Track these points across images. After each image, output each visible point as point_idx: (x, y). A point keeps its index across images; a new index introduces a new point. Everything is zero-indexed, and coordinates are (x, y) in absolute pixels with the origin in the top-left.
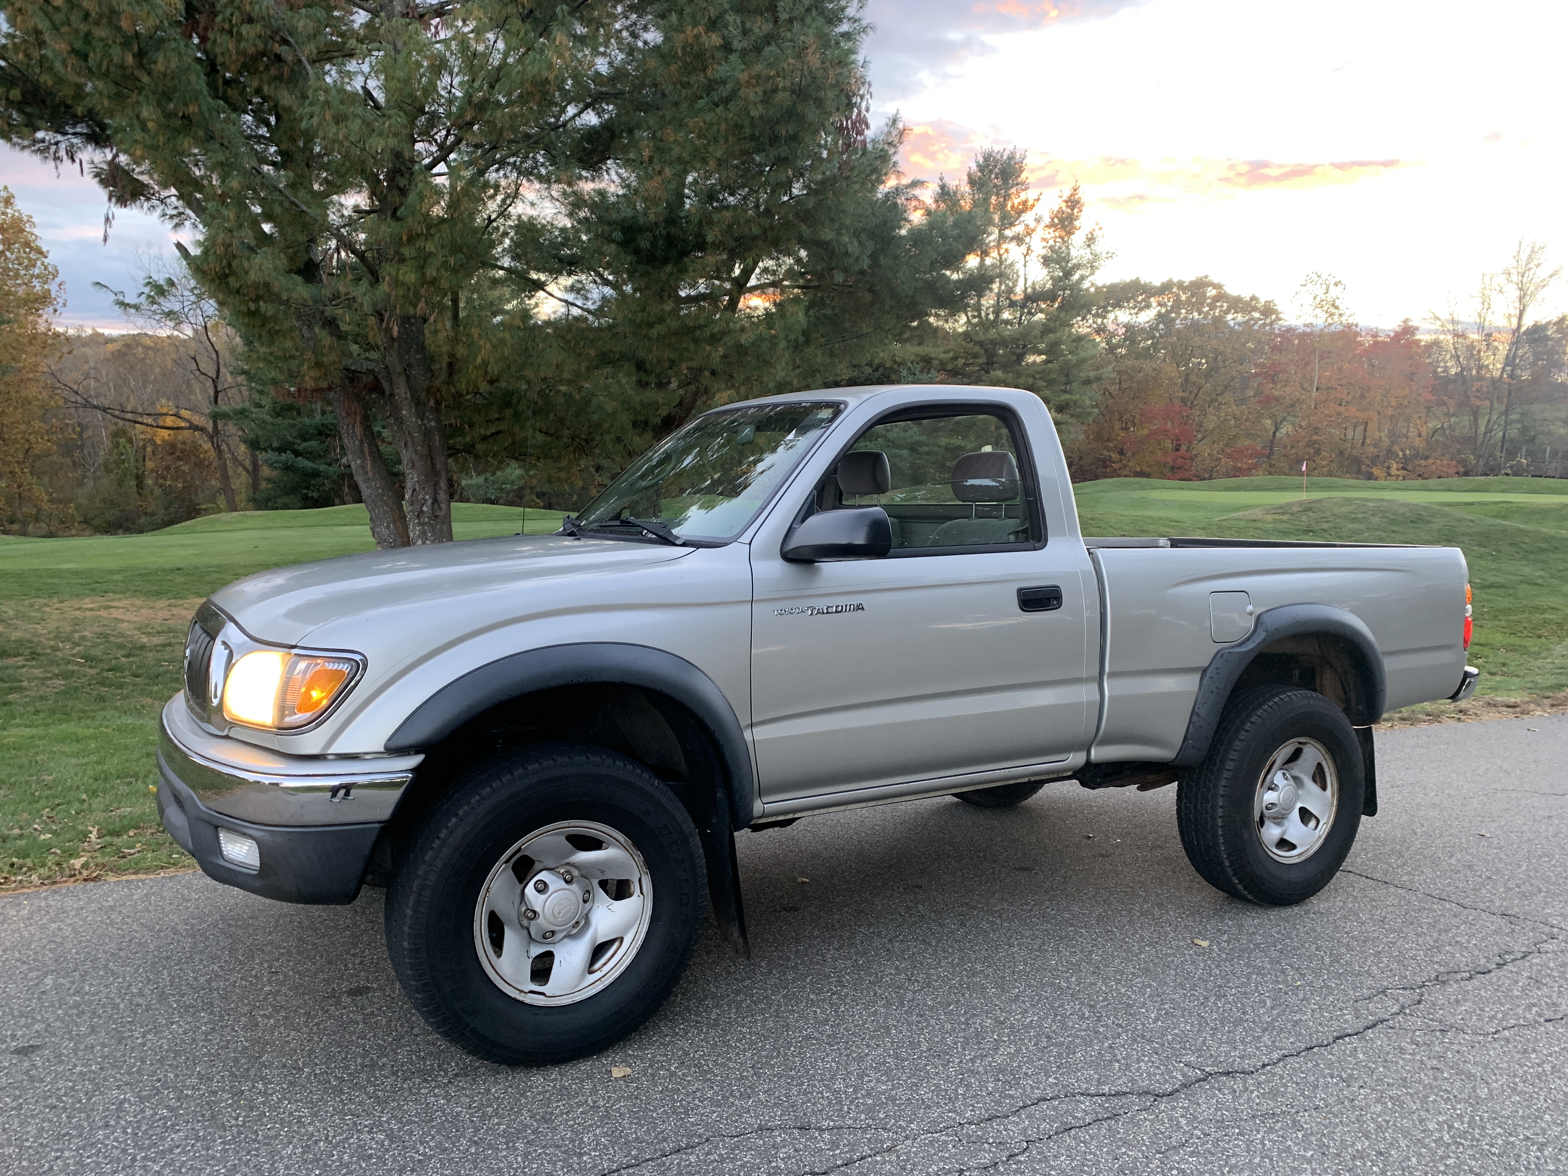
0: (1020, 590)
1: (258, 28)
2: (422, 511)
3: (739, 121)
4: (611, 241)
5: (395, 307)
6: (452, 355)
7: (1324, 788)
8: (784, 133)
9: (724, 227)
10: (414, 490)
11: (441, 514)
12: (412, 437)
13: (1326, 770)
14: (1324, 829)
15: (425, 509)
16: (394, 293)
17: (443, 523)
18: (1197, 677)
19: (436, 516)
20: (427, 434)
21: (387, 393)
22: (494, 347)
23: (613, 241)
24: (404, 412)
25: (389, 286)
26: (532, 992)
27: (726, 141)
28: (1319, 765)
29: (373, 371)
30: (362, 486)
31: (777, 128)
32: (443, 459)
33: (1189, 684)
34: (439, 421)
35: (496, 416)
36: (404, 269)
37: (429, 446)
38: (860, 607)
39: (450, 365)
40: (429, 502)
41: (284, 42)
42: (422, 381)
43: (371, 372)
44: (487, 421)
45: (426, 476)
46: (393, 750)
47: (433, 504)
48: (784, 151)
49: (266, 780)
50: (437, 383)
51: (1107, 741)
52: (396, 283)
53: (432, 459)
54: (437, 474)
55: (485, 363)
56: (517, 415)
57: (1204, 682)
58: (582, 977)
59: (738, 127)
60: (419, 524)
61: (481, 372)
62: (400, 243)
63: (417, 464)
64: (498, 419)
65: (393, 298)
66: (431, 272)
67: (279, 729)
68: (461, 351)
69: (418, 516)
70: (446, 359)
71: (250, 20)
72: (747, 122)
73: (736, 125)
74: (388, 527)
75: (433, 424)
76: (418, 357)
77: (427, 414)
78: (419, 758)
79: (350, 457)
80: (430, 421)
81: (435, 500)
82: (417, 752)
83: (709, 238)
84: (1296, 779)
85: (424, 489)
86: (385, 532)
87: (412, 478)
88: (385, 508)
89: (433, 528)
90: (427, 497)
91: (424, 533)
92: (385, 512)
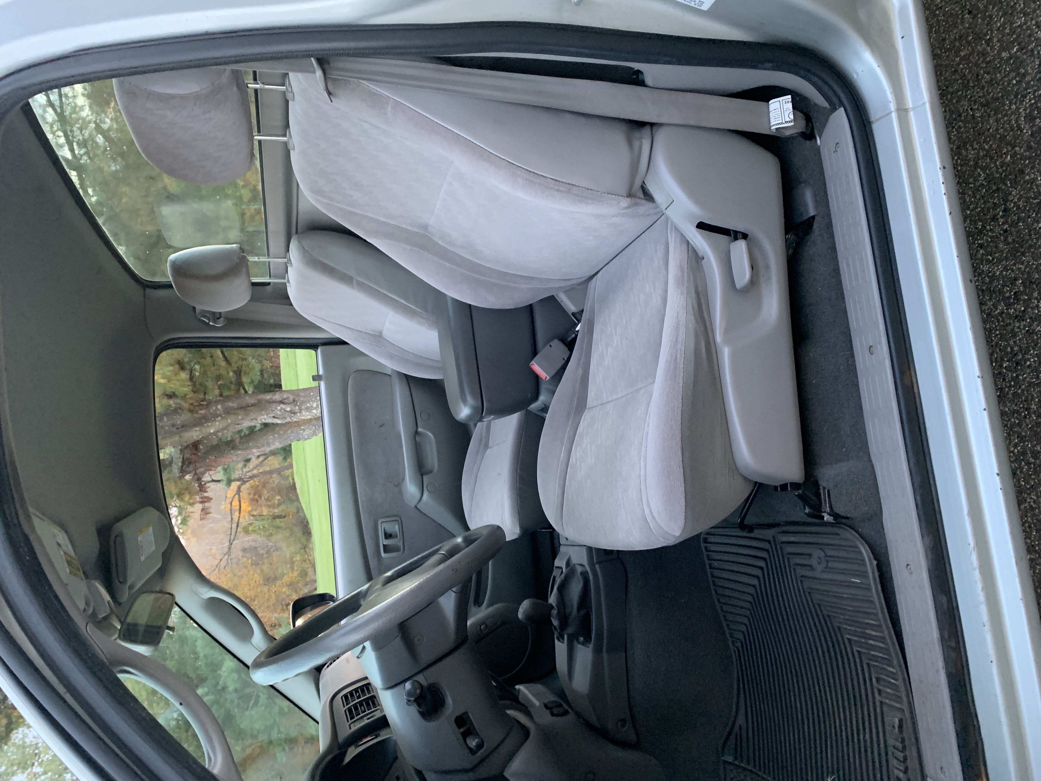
2: (290, 411)
10: (274, 417)
11: (291, 397)
15: (288, 409)
17: (298, 396)
19: (294, 401)
20: (228, 412)
21: (198, 440)
24: (212, 430)
29: (181, 450)
32: (247, 398)
34: (217, 402)
35: (209, 360)
37: (237, 409)
40: (283, 406)
42: (185, 417)
45: (262, 410)
47: (284, 403)
50: (186, 405)
53: (249, 406)
54: (260, 401)
60: (300, 412)
63: (253, 417)
64: (212, 357)
69: (295, 413)
74: (304, 430)
75: (219, 407)
76: (165, 419)
77: (212, 413)
80: (217, 411)
81: (281, 402)
85: (273, 411)
86: (307, 432)
87: (265, 419)
88: (289, 432)
89: (303, 402)
90: (279, 408)
91: (308, 409)
92: (292, 432)
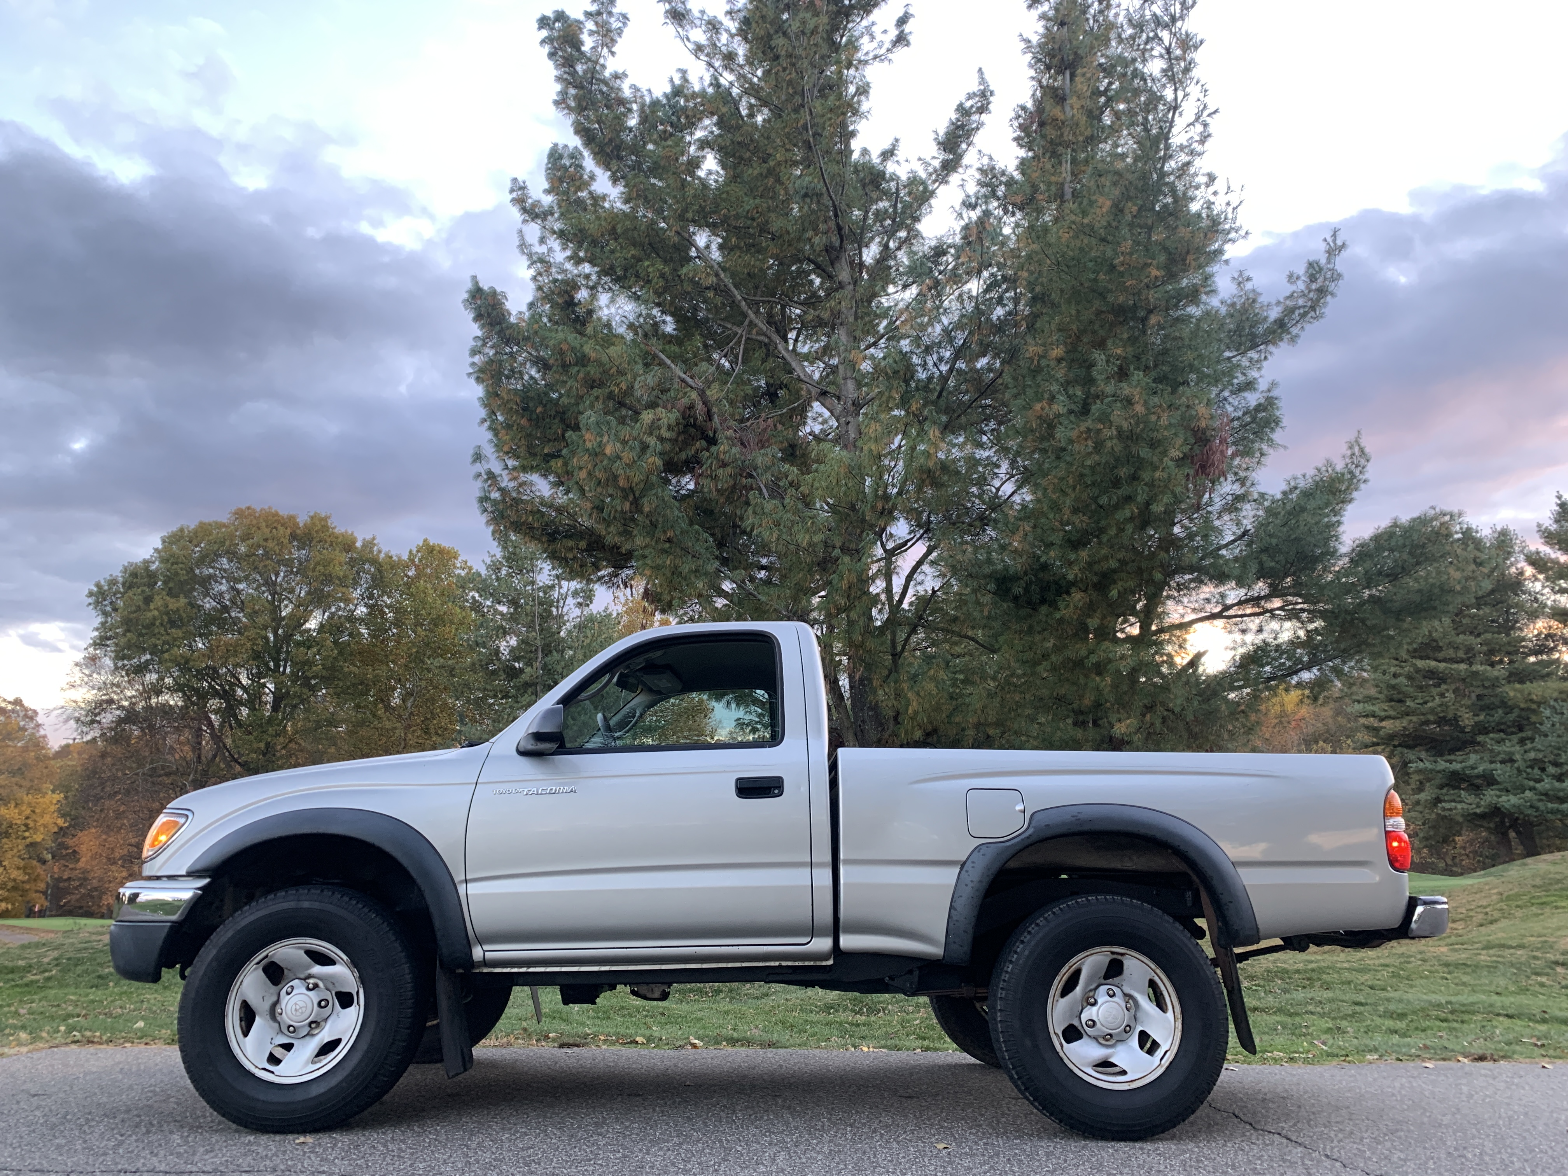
0: (738, 780)
1: (729, 470)
8: (1123, 475)
13: (1162, 988)
18: (952, 871)
26: (264, 1069)
28: (1151, 981)
31: (1115, 471)
38: (572, 790)
41: (751, 476)
46: (189, 873)
51: (855, 928)
57: (964, 877)
71: (724, 465)
72: (1087, 471)
78: (206, 881)
82: (204, 877)
84: (1126, 996)
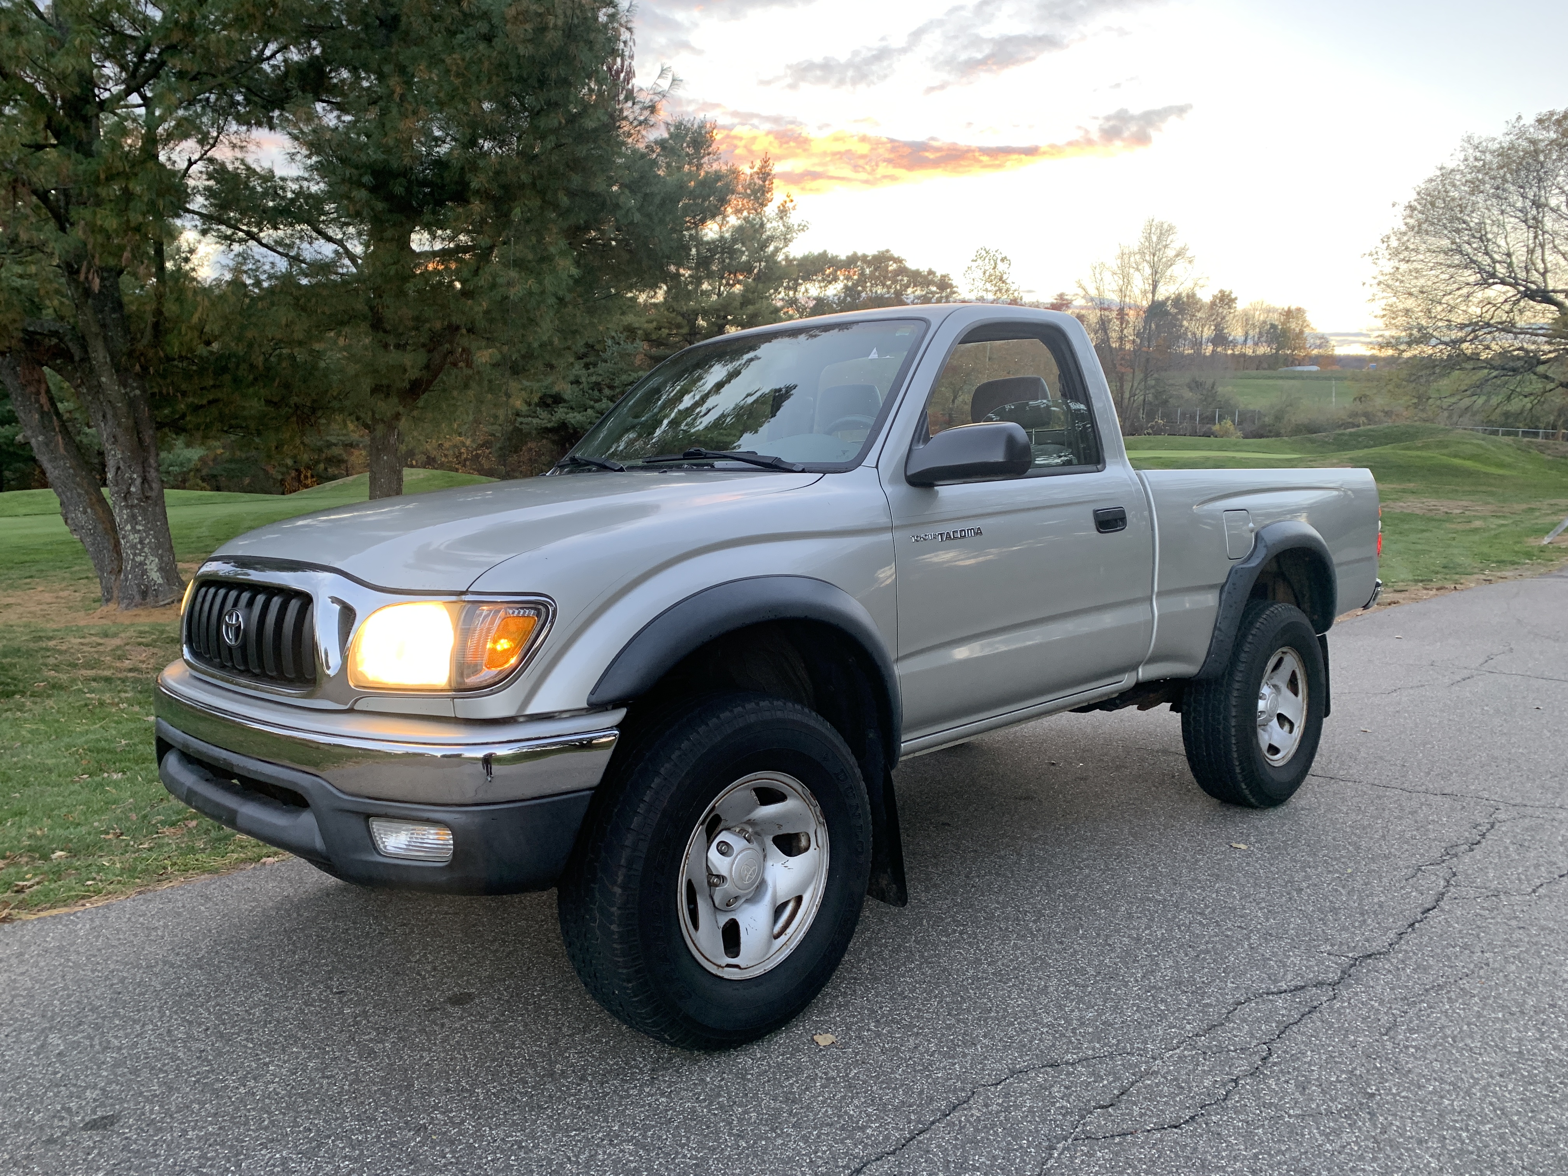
0: (1096, 513)
2: (129, 492)
3: (504, 60)
4: (360, 185)
5: (93, 257)
6: (159, 312)
7: (1296, 694)
8: (554, 76)
9: (491, 174)
10: (118, 468)
11: (153, 494)
12: (114, 408)
13: (1299, 676)
14: (1298, 731)
15: (133, 489)
16: (91, 241)
17: (155, 507)
18: (1216, 593)
19: (147, 498)
20: (132, 404)
21: (77, 358)
22: (213, 304)
23: (364, 186)
24: (103, 379)
25: (85, 232)
26: (728, 966)
27: (489, 82)
28: (1294, 674)
29: (57, 332)
30: (47, 465)
31: (547, 70)
32: (151, 432)
33: (1211, 600)
34: (145, 389)
35: (211, 383)
36: (101, 213)
37: (135, 418)
38: (979, 532)
39: (156, 326)
40: (138, 482)
42: (121, 343)
43: (54, 334)
44: (202, 389)
45: (132, 452)
46: (595, 707)
47: (142, 483)
48: (554, 94)
49: (438, 752)
50: (140, 346)
51: (1154, 659)
52: (93, 229)
53: (138, 433)
54: (146, 449)
55: (202, 322)
56: (236, 380)
57: (1224, 597)
58: (769, 945)
59: (503, 67)
60: (127, 507)
61: (196, 334)
62: (97, 182)
63: (121, 439)
64: (214, 386)
65: (90, 247)
66: (135, 218)
67: (455, 691)
68: (171, 308)
69: (125, 499)
70: (150, 319)
72: (513, 63)
73: (500, 65)
74: (85, 512)
75: (138, 392)
76: (114, 316)
77: (130, 381)
78: (623, 712)
79: (29, 433)
80: (133, 389)
81: (145, 480)
83: (474, 185)
84: (1275, 686)
85: (130, 467)
86: (82, 518)
87: (115, 455)
88: (79, 490)
89: (144, 511)
90: (135, 476)
91: (133, 517)
92: (79, 495)
